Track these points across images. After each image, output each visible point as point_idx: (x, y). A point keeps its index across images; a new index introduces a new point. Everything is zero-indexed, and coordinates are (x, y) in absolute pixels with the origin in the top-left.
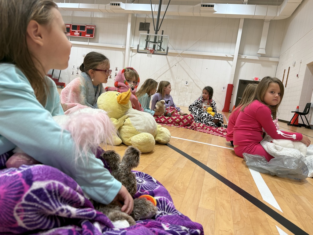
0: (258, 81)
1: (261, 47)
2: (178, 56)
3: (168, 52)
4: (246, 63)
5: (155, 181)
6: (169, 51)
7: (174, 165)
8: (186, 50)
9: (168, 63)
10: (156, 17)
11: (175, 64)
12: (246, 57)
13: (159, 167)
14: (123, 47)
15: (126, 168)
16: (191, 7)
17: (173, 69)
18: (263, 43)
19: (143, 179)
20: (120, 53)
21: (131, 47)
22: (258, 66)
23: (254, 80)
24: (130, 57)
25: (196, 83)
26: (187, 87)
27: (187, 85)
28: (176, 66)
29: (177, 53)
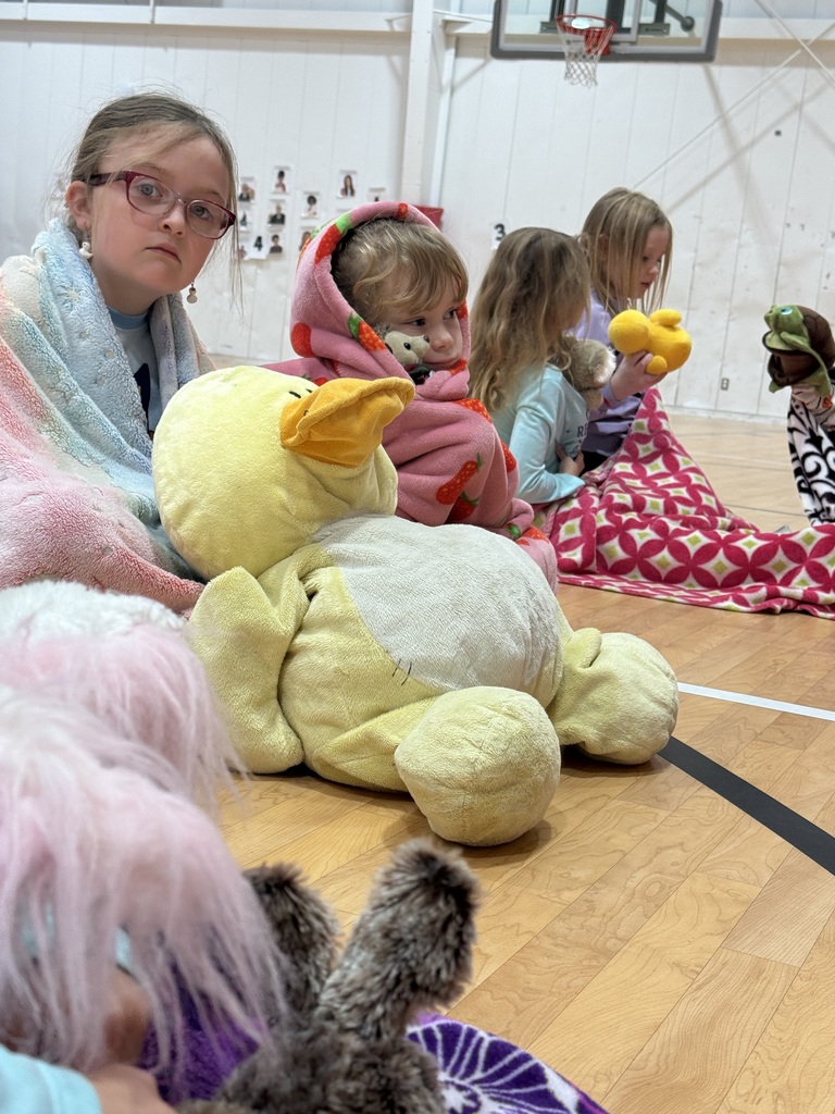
2: (793, 64)
3: (723, 33)
5: (568, 1097)
6: (728, 28)
7: (731, 935)
9: (724, 120)
11: (779, 121)
13: (609, 955)
14: (390, 21)
15: (374, 997)
17: (761, 160)
19: (477, 1089)
20: (374, 68)
21: (447, 23)
24: (441, 91)
28: (778, 133)
29: (789, 37)
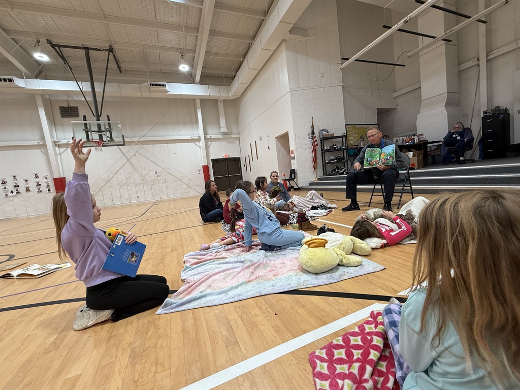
0: (228, 157)
1: (221, 126)
2: (134, 145)
3: (126, 141)
4: (213, 142)
8: (143, 137)
9: (124, 155)
10: (90, 99)
12: (211, 137)
14: (38, 142)
16: (137, 86)
17: (133, 160)
18: (223, 122)
21: (54, 142)
22: (223, 143)
23: (224, 157)
24: (57, 155)
25: (167, 171)
26: (159, 178)
27: (157, 175)
28: (135, 156)
29: (133, 141)
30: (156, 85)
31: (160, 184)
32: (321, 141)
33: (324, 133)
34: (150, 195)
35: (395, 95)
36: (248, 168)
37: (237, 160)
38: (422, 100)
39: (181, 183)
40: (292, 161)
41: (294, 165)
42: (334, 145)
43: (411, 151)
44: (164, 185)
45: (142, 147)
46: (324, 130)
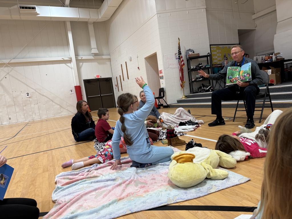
0: (100, 77)
1: (92, 47)
2: (5, 67)
4: (84, 63)
8: (14, 59)
11: (6, 76)
12: (82, 58)
16: (7, 8)
17: (4, 82)
18: (93, 43)
22: (95, 64)
23: (96, 78)
25: (39, 92)
26: (31, 99)
27: (28, 96)
28: (6, 78)
29: (3, 63)
30: (26, 8)
31: (32, 106)
32: (188, 60)
33: (190, 53)
34: (23, 117)
35: (254, 17)
36: (120, 88)
37: (109, 80)
38: (278, 21)
39: (54, 104)
40: (161, 80)
41: (163, 84)
42: (199, 65)
43: (270, 69)
44: (36, 106)
45: (13, 69)
46: (190, 50)
